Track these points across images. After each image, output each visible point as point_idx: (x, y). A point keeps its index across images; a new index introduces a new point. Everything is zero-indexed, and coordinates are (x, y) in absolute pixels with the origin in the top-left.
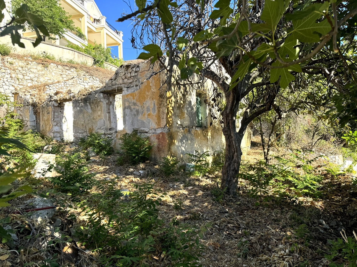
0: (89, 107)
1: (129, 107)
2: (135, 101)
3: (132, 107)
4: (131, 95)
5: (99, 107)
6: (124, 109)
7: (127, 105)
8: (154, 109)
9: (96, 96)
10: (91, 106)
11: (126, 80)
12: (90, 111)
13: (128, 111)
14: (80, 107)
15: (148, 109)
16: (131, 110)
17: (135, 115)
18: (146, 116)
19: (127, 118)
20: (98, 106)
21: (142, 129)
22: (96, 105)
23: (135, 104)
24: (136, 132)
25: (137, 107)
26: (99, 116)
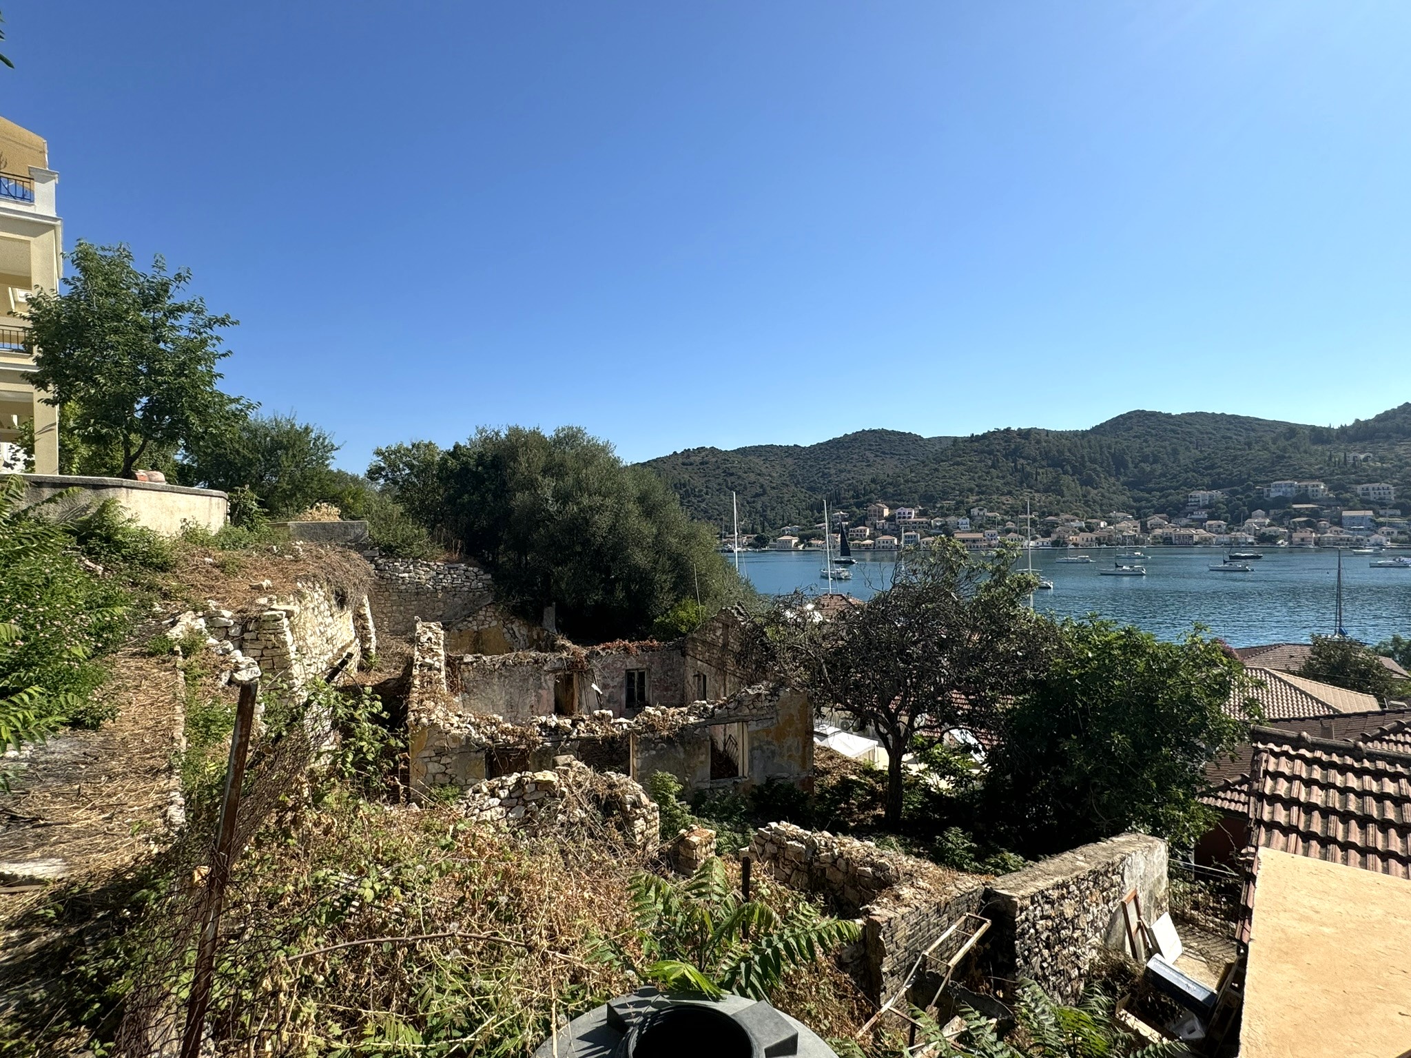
0: (680, 749)
1: (760, 747)
2: (770, 739)
3: (765, 747)
4: (763, 730)
5: (703, 750)
6: (751, 750)
7: (756, 744)
8: (797, 748)
9: (697, 732)
10: (685, 748)
11: (755, 711)
12: (682, 756)
13: (757, 753)
14: (657, 751)
15: (789, 749)
16: (763, 752)
17: (769, 757)
18: (786, 758)
19: (756, 762)
20: (699, 748)
21: (779, 774)
22: (696, 747)
23: (769, 743)
24: (770, 781)
25: (773, 748)
26: (702, 762)
